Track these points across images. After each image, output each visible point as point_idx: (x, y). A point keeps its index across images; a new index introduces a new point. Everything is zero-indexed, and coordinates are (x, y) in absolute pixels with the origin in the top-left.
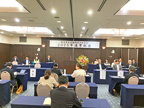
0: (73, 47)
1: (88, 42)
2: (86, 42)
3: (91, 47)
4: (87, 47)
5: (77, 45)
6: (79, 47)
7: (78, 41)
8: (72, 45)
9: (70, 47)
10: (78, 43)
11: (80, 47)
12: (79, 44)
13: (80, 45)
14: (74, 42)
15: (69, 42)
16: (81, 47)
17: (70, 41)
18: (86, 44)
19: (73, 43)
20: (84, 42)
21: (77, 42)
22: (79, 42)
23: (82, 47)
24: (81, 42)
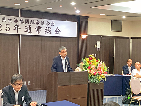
0: (22, 32)
1: (54, 21)
2: (50, 21)
3: (61, 34)
4: (53, 34)
5: (29, 28)
6: (34, 32)
7: (33, 19)
8: (17, 28)
9: (13, 32)
10: (33, 22)
11: (37, 34)
12: (36, 26)
13: (38, 29)
14: (24, 19)
15: (10, 20)
16: (40, 34)
17: (13, 18)
18: (50, 26)
19: (22, 22)
20: (46, 21)
21: (30, 19)
22: (36, 20)
23: (43, 33)
24: (41, 20)
